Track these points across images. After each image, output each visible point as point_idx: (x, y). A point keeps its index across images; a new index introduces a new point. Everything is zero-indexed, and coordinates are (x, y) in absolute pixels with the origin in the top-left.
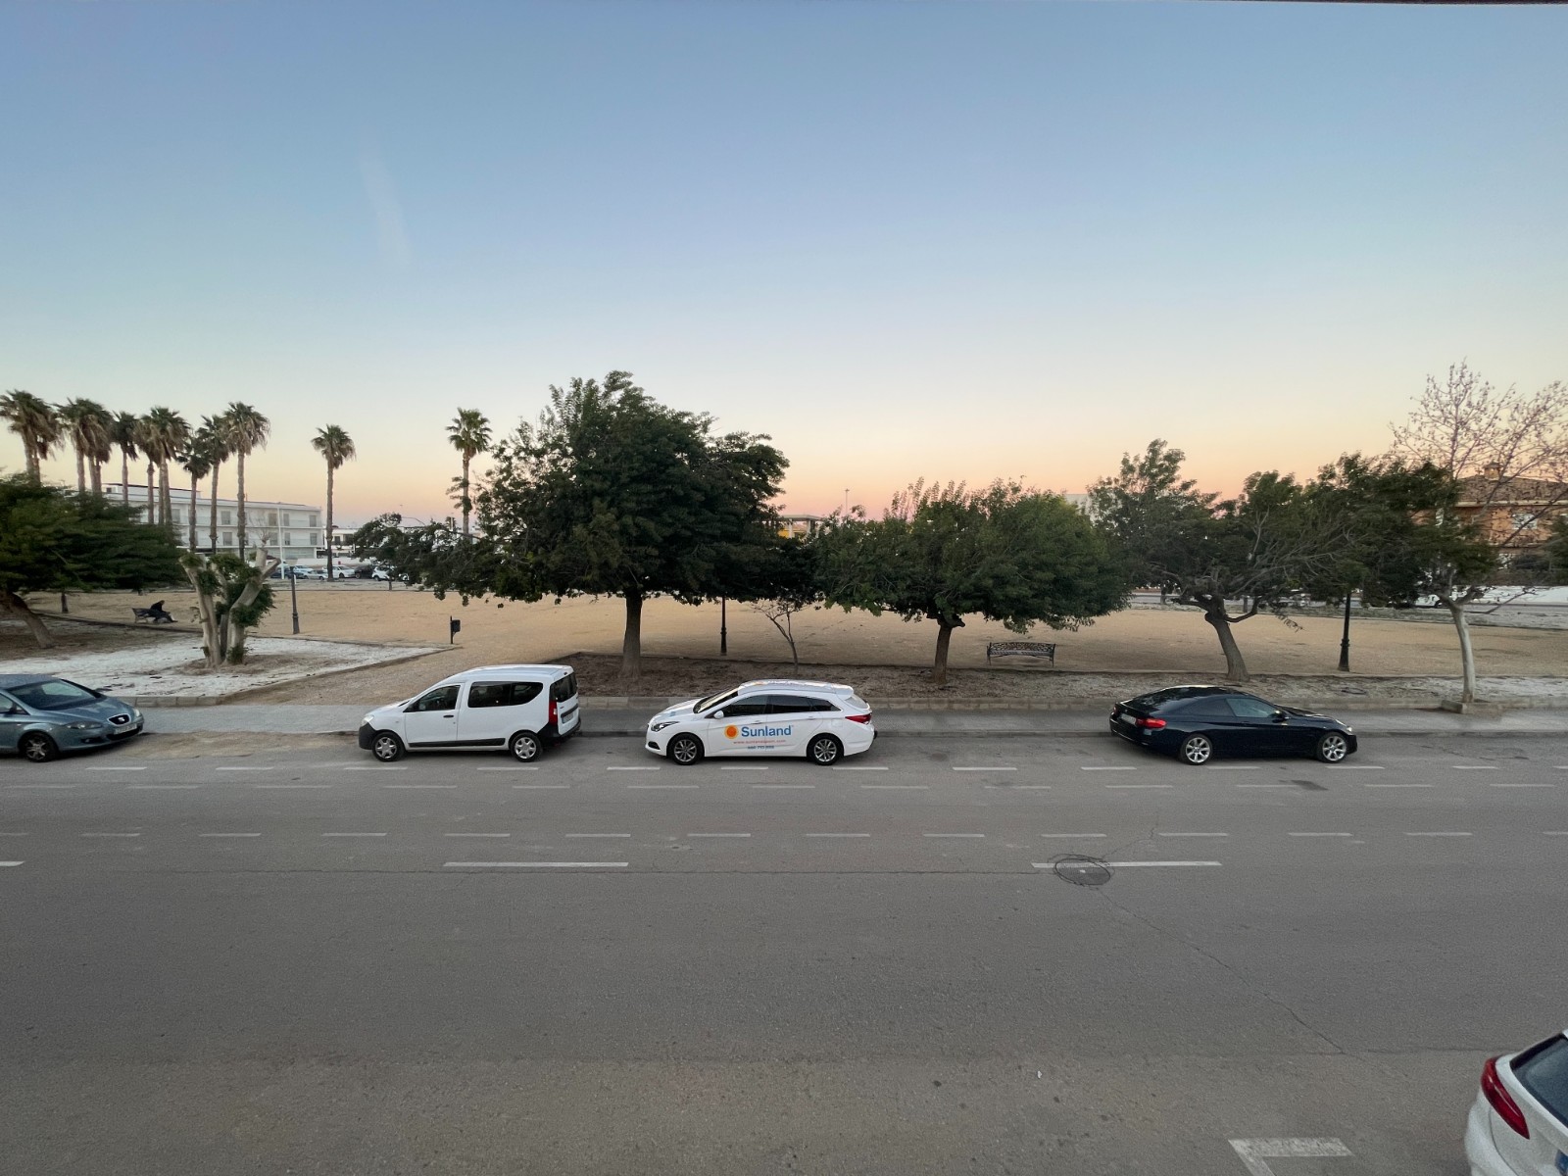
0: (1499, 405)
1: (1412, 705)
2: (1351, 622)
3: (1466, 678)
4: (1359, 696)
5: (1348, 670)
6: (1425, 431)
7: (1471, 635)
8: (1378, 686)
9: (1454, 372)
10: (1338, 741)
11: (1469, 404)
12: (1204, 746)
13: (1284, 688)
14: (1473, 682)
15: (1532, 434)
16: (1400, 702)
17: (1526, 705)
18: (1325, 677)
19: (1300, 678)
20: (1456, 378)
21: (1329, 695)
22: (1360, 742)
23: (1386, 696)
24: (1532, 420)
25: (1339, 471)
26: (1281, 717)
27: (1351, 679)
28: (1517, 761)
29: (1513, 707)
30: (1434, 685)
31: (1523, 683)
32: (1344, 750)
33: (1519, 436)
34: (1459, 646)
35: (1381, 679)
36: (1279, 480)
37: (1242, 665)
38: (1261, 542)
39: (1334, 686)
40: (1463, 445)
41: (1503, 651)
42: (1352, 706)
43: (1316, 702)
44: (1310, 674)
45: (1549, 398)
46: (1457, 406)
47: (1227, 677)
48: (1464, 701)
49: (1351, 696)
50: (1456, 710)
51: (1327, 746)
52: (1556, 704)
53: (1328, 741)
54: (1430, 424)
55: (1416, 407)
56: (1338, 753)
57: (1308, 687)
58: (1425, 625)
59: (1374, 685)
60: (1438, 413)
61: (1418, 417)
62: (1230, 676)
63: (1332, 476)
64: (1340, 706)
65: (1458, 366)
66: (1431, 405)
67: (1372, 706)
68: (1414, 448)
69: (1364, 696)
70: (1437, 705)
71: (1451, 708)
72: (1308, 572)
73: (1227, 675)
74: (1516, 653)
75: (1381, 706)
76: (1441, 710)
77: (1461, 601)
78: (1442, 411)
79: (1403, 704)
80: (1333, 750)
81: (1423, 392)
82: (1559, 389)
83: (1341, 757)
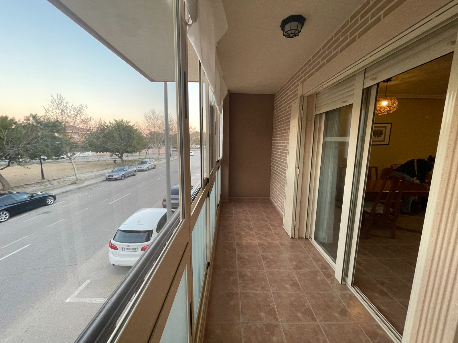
0: (71, 107)
1: (65, 184)
2: (42, 165)
3: (76, 175)
4: (51, 185)
5: (45, 179)
6: (54, 111)
7: (75, 165)
8: (55, 181)
9: (58, 96)
10: (51, 198)
11: (63, 105)
12: (6, 214)
13: (26, 189)
14: (78, 176)
15: (78, 116)
17: (88, 179)
18: (39, 182)
19: (30, 184)
20: (59, 97)
21: (42, 187)
22: (57, 197)
23: (58, 184)
24: (78, 112)
25: (31, 118)
26: (32, 196)
27: (47, 181)
28: (90, 191)
29: (86, 179)
30: (68, 178)
31: (86, 174)
32: (53, 200)
33: (76, 116)
34: (73, 168)
35: (55, 180)
36: (9, 119)
37: (8, 184)
38: (6, 141)
39: (42, 184)
40: (64, 116)
41: (79, 168)
42: (50, 188)
44: (34, 183)
45: (80, 108)
46: (61, 105)
47: (3, 190)
48: (76, 181)
49: (48, 186)
50: (75, 183)
51: (48, 200)
52: (93, 177)
53: (48, 199)
54: (55, 109)
55: (50, 104)
56: (52, 201)
57: (35, 186)
58: (60, 164)
59: (54, 181)
60: (56, 106)
61: (51, 106)
62: (4, 189)
63: (29, 120)
64: (46, 189)
65: (59, 94)
66: (54, 103)
67: (55, 187)
68: (51, 115)
69: (52, 185)
70: (71, 183)
72: (29, 151)
73: (3, 189)
74: (82, 168)
75: (57, 187)
76: (72, 184)
77: (71, 156)
78: (57, 106)
79: (63, 185)
80: (50, 201)
81: (51, 99)
82: (82, 106)
83: (52, 202)
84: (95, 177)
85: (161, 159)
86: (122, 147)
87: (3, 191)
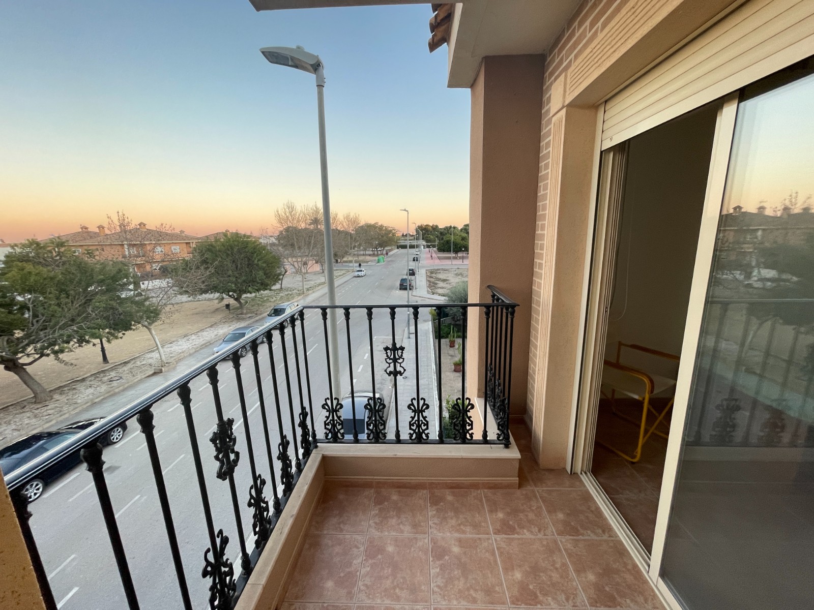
1: (143, 377)
3: (158, 349)
4: (118, 381)
5: (109, 364)
8: (126, 368)
10: (117, 431)
12: (37, 485)
16: (137, 378)
18: (97, 373)
19: (83, 380)
21: (103, 388)
23: (130, 375)
27: (111, 369)
29: (179, 361)
30: (148, 358)
32: (121, 432)
35: (126, 363)
37: (44, 390)
38: (33, 314)
39: (104, 379)
42: (116, 393)
43: (97, 398)
44: (89, 374)
48: (162, 365)
49: (114, 385)
50: (161, 371)
51: (112, 436)
52: (191, 352)
53: (113, 433)
56: (119, 435)
57: (90, 386)
59: (123, 369)
62: (37, 401)
65: (120, 214)
67: (126, 386)
69: (121, 380)
70: (152, 372)
71: (159, 371)
75: (130, 383)
76: (155, 374)
77: (150, 324)
79: (139, 378)
80: (116, 436)
81: (108, 224)
82: (163, 227)
83: (120, 437)
84: (194, 350)
85: (308, 290)
86: (239, 285)
87: (35, 403)
